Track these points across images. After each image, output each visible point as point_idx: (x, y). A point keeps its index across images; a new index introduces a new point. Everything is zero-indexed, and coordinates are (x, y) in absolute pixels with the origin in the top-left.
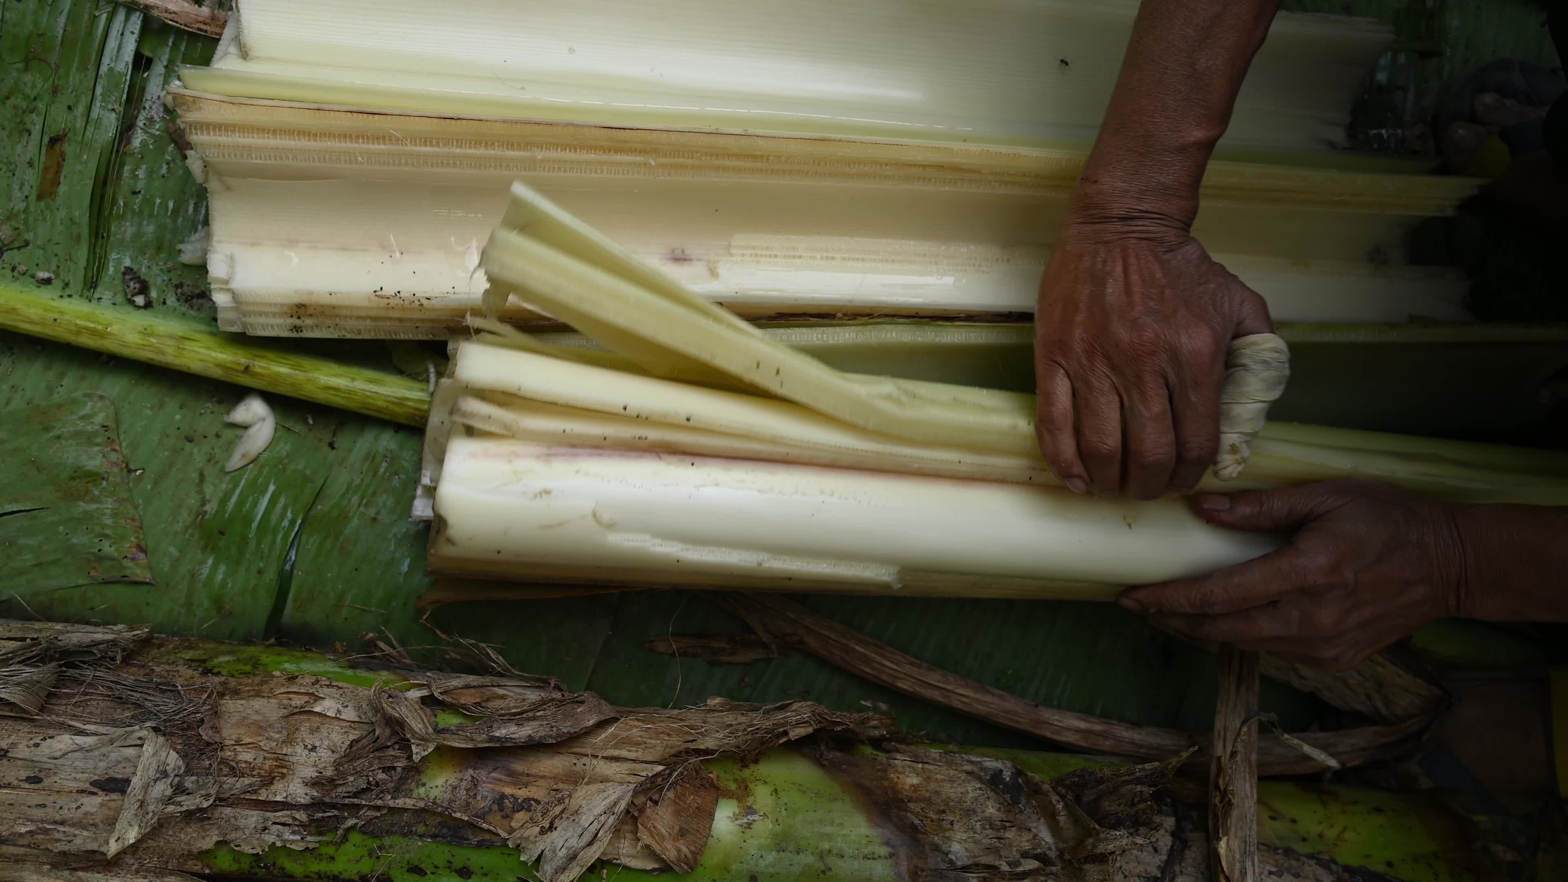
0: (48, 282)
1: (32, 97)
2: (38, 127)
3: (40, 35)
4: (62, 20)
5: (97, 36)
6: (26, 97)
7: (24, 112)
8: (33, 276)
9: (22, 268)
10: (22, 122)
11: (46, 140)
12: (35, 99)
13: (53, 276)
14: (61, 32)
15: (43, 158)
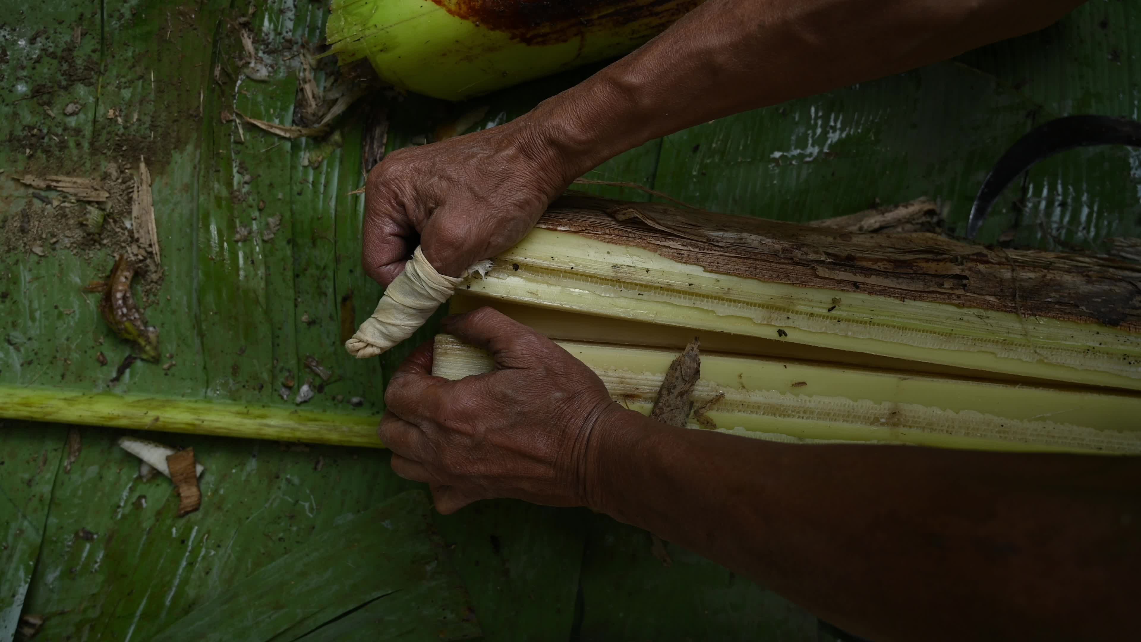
0: (359, 404)
1: (322, 266)
2: (331, 290)
3: (319, 219)
4: (333, 204)
5: (360, 212)
6: (318, 267)
7: (319, 279)
8: (349, 402)
9: (340, 397)
10: (319, 287)
11: (339, 299)
12: (324, 268)
13: (362, 399)
14: (333, 212)
15: (340, 313)
